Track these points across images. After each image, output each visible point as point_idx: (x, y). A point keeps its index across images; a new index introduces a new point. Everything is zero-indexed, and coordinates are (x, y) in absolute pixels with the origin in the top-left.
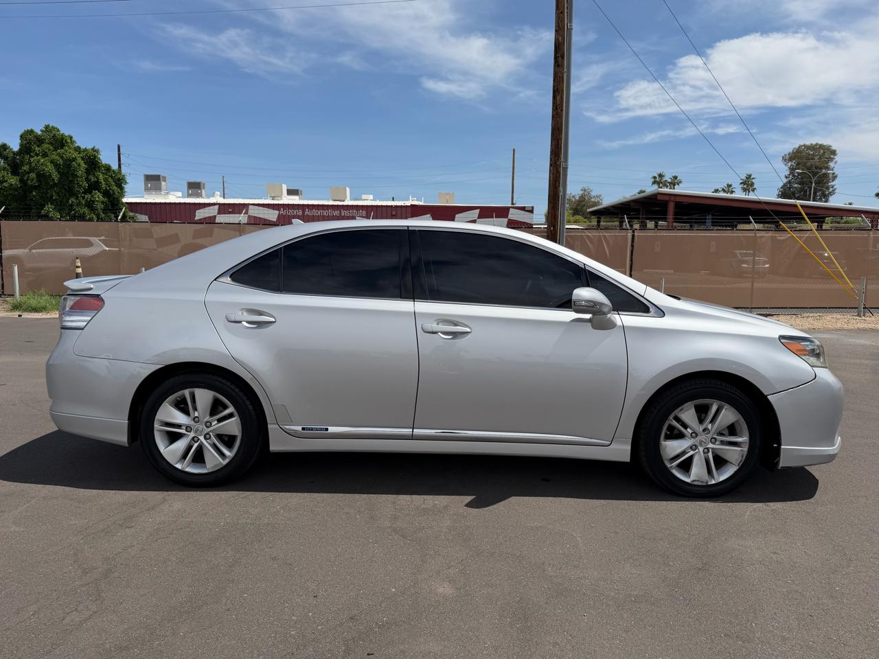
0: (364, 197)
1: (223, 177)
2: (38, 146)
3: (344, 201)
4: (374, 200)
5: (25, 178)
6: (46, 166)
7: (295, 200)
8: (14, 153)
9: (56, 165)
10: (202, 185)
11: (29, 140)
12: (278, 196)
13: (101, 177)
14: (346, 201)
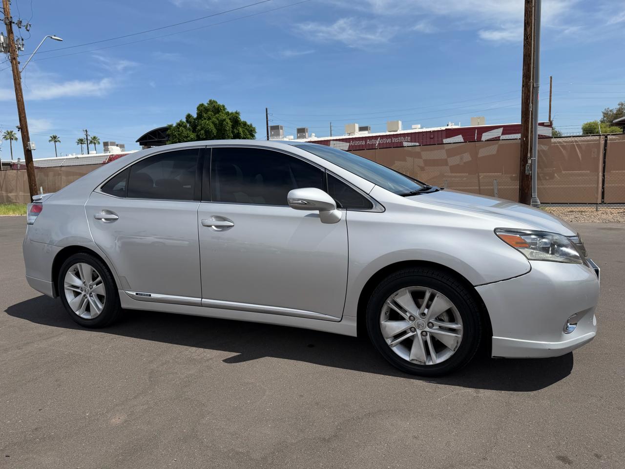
0: (413, 126)
1: (331, 123)
2: (206, 114)
3: (397, 131)
4: (421, 128)
5: (199, 134)
6: (210, 125)
7: (365, 134)
8: (194, 120)
9: (215, 125)
10: (306, 130)
11: (202, 110)
12: (352, 133)
13: (241, 130)
14: (399, 131)
